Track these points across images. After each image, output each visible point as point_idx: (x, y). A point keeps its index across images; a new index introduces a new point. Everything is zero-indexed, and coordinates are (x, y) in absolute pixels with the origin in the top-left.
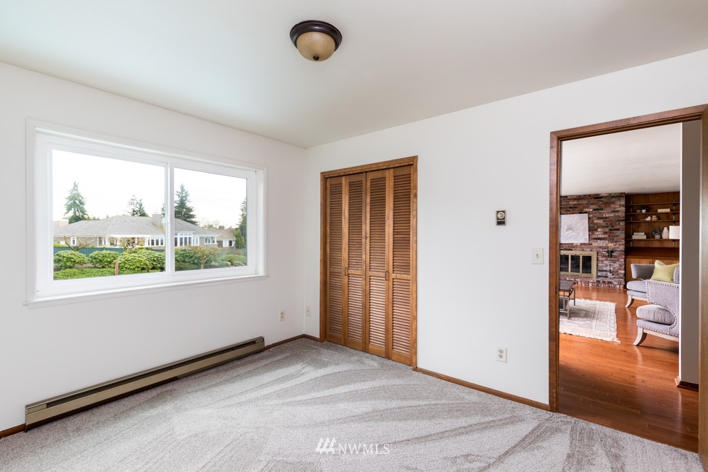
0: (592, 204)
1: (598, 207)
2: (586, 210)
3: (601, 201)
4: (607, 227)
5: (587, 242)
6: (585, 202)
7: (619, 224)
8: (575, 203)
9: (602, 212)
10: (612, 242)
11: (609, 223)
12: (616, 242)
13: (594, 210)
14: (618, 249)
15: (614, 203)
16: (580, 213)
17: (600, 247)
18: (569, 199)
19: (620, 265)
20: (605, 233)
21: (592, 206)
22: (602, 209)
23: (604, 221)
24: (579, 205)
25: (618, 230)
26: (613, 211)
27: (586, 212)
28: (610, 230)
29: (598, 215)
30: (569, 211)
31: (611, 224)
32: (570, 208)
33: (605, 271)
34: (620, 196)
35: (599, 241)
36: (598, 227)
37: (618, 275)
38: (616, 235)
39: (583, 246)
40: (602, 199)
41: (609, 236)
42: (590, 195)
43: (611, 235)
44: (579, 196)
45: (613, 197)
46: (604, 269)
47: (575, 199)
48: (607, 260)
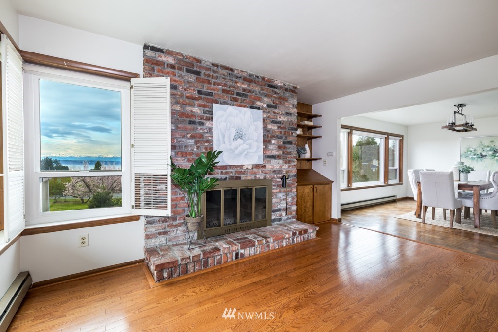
0: (267, 96)
1: (272, 104)
2: (259, 103)
3: (276, 93)
4: (280, 138)
5: (261, 163)
6: (257, 89)
7: (292, 133)
8: (244, 86)
9: (276, 111)
10: (286, 163)
11: (283, 133)
12: (290, 162)
13: (269, 106)
14: (292, 174)
15: (287, 101)
16: (251, 107)
17: (274, 171)
18: (237, 77)
19: (293, 199)
20: (279, 147)
21: (266, 99)
22: (276, 107)
23: (279, 128)
24: (250, 91)
25: (290, 143)
26: (287, 114)
27: (259, 108)
28: (284, 143)
29: (272, 115)
30: (236, 100)
31: (285, 134)
32: (238, 94)
33: (279, 210)
34: (294, 91)
35: (273, 161)
36: (272, 137)
37: (291, 214)
38: (289, 150)
39: (255, 170)
40: (277, 91)
41: (283, 153)
42: (263, 79)
43: (285, 150)
44: (250, 75)
45: (287, 90)
46: (279, 207)
47: (245, 79)
48: (280, 192)
